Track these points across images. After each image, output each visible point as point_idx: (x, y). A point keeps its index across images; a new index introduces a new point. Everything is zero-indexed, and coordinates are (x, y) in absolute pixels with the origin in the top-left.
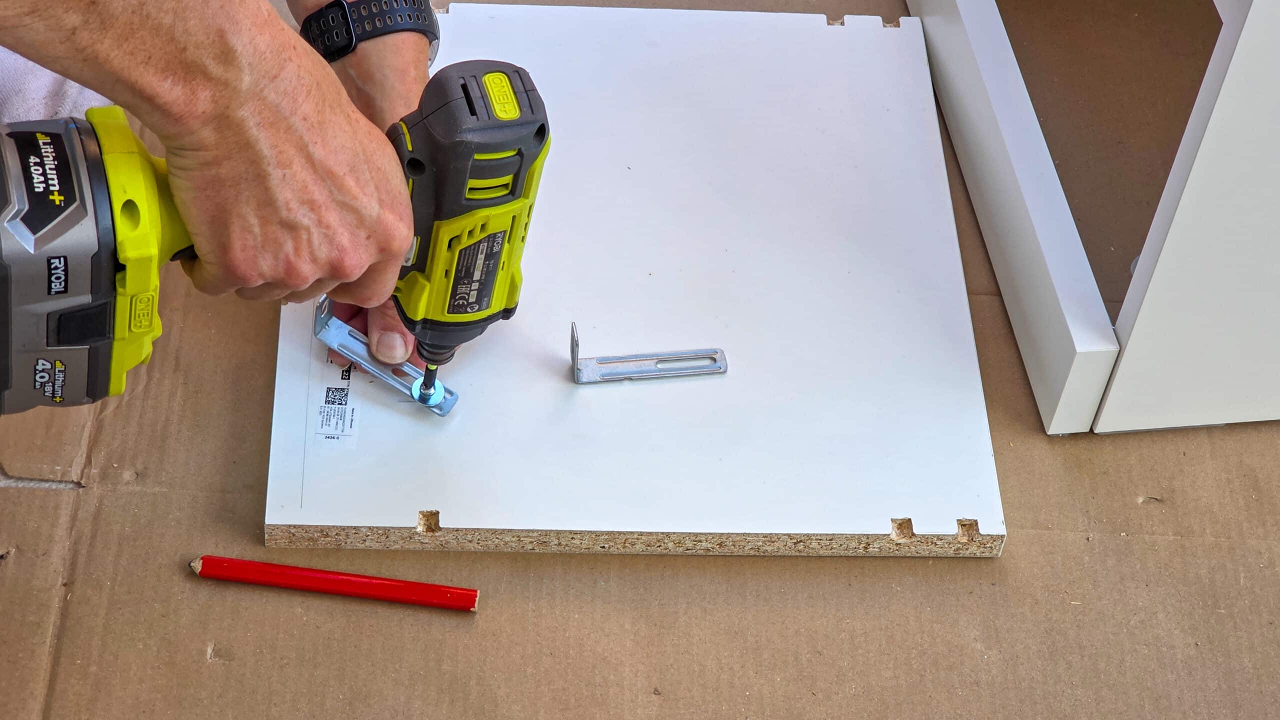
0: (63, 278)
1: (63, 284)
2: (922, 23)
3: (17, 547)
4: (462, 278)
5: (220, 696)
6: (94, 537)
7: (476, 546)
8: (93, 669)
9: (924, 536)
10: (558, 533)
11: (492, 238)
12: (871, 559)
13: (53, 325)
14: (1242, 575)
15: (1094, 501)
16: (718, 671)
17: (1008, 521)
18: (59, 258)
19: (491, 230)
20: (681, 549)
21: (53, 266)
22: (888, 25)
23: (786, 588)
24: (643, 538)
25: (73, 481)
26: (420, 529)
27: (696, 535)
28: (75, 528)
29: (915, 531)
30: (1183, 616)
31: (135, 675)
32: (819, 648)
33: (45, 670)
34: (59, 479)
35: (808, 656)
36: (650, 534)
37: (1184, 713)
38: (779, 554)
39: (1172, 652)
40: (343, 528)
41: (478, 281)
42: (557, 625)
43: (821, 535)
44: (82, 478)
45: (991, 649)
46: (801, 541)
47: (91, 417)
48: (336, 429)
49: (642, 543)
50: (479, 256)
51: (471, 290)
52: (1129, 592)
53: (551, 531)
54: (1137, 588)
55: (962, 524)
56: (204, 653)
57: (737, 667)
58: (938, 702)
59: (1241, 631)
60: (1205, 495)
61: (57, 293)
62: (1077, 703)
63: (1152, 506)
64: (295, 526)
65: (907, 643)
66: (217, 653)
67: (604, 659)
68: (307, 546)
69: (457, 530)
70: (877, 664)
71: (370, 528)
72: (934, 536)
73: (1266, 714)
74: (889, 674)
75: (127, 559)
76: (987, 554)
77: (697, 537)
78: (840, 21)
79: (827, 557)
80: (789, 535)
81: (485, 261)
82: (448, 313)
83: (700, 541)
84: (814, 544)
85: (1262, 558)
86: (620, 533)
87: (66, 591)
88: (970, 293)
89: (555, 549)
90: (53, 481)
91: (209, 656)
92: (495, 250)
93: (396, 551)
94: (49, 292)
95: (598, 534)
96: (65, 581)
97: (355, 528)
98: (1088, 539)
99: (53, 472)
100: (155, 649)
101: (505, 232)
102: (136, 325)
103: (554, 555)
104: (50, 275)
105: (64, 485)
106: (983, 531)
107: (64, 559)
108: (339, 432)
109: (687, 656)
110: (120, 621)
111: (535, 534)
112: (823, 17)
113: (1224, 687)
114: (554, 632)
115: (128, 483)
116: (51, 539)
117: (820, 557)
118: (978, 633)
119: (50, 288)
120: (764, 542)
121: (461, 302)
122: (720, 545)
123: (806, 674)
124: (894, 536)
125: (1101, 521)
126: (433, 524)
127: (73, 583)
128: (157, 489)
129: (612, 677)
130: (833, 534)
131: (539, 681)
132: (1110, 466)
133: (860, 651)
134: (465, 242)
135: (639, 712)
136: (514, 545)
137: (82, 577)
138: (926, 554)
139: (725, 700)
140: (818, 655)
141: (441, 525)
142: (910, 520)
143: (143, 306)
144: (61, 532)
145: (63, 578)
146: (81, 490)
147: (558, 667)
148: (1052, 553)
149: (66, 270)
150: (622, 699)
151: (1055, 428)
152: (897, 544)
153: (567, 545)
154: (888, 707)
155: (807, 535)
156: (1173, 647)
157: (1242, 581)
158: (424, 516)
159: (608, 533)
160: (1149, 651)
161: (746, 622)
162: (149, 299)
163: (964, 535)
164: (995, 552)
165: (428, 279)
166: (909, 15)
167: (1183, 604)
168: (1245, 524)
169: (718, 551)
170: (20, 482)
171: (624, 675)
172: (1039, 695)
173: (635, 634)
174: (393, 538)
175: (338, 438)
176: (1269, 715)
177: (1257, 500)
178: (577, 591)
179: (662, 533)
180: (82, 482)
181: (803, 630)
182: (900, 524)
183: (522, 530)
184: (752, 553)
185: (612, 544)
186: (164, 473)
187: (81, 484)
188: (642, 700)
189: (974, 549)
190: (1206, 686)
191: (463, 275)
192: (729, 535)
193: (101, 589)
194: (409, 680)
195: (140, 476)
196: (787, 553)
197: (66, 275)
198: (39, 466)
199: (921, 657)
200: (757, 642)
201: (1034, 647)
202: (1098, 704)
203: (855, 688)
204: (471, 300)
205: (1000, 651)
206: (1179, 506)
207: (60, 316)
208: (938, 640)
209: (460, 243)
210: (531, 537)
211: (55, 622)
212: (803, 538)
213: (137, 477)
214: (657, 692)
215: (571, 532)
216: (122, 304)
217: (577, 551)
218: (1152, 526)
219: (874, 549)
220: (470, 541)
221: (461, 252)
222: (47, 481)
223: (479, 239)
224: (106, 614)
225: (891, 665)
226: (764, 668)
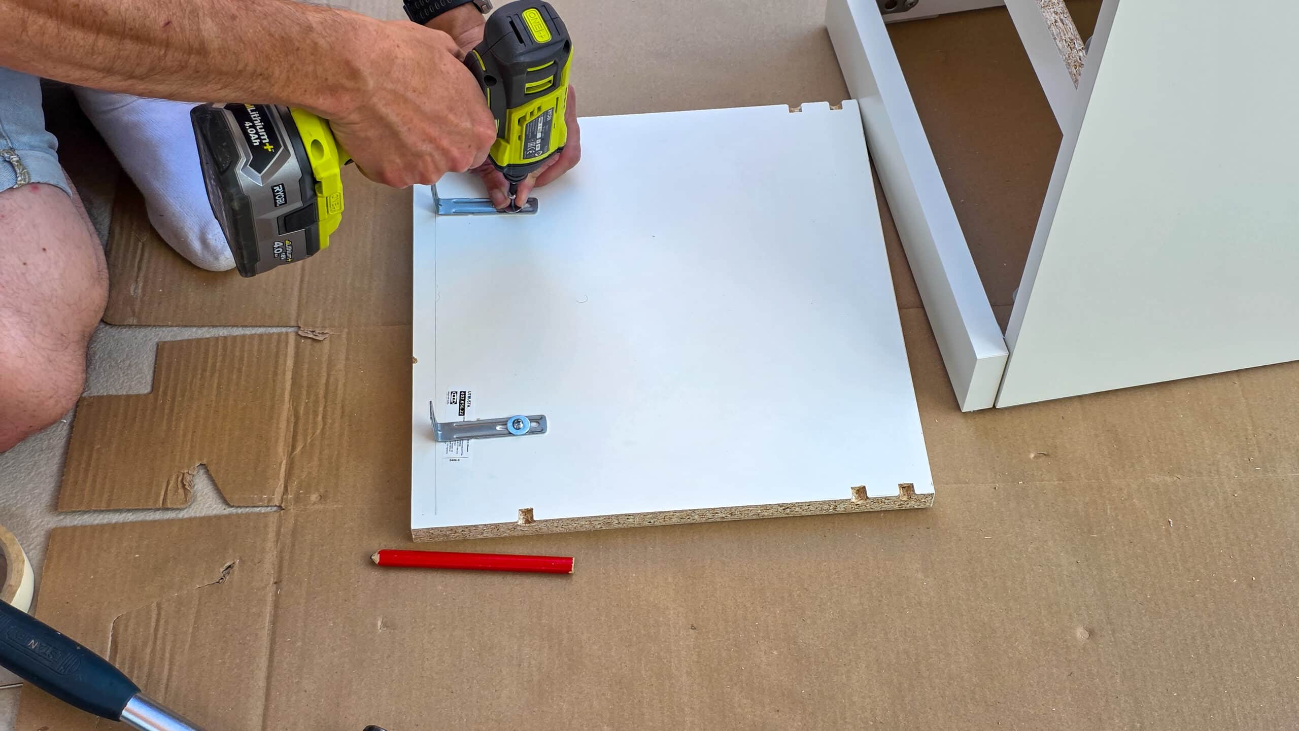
0: (283, 196)
1: (283, 199)
2: (859, 104)
3: (240, 558)
4: (529, 139)
5: (389, 657)
6: (293, 545)
7: (561, 529)
8: (299, 644)
9: (875, 498)
10: (617, 516)
11: (547, 112)
12: (839, 515)
13: (281, 223)
14: (1109, 507)
15: (998, 459)
16: (735, 608)
17: (936, 481)
18: (278, 185)
19: (543, 110)
20: (704, 519)
21: (276, 191)
22: (833, 107)
23: (780, 542)
24: (677, 514)
25: (276, 506)
26: (521, 522)
27: (714, 509)
28: (279, 541)
29: (869, 495)
30: (1067, 541)
31: (329, 645)
32: (806, 586)
33: (266, 647)
34: (266, 505)
35: (798, 592)
36: (682, 511)
37: (1070, 615)
38: (774, 517)
39: (1060, 569)
40: (467, 527)
41: (540, 138)
42: (620, 583)
43: (801, 503)
44: (282, 503)
45: (928, 577)
46: (788, 508)
47: (286, 456)
48: (457, 453)
49: (676, 517)
50: (539, 125)
51: (536, 144)
52: (1026, 526)
53: (612, 515)
54: (1031, 523)
55: (902, 487)
56: (375, 625)
57: (748, 605)
58: (893, 620)
59: (1109, 550)
60: (1079, 448)
61: (280, 205)
62: (992, 613)
63: (1041, 460)
64: (432, 529)
65: (869, 578)
66: (385, 625)
67: (655, 606)
68: (443, 540)
69: (547, 521)
70: (848, 594)
71: (485, 525)
72: (883, 498)
73: (1130, 612)
74: (856, 601)
75: (318, 561)
76: (922, 506)
77: (714, 511)
78: (799, 108)
79: (807, 516)
80: (779, 505)
81: (543, 126)
82: (523, 159)
83: (717, 513)
84: (798, 509)
85: (1123, 493)
86: (660, 513)
87: (277, 588)
88: (900, 308)
89: (617, 526)
90: (262, 506)
91: (379, 627)
92: (548, 119)
93: (505, 537)
94: (276, 206)
95: (645, 514)
96: (275, 580)
97: (474, 526)
98: (995, 488)
99: (261, 500)
100: (341, 625)
101: (553, 108)
102: (331, 210)
103: (616, 530)
104: (275, 196)
105: (270, 508)
106: (917, 492)
107: (274, 564)
108: (459, 455)
109: (713, 599)
110: (316, 607)
111: (601, 519)
112: (786, 106)
113: (1098, 593)
114: (619, 588)
115: (315, 503)
116: (263, 550)
117: (803, 516)
118: (918, 566)
119: (276, 203)
120: (761, 510)
121: (531, 152)
122: (731, 514)
123: (797, 606)
124: (854, 500)
125: (1004, 474)
126: (529, 517)
127: (281, 581)
128: (335, 506)
129: (661, 619)
130: (810, 502)
131: (610, 626)
132: (1009, 432)
133: (835, 586)
134: (529, 119)
135: (681, 643)
136: (587, 526)
137: (287, 577)
138: (879, 509)
139: (741, 630)
140: (805, 591)
141: (535, 518)
142: (864, 487)
143: (334, 199)
144: (270, 544)
145: (274, 578)
146: (282, 512)
147: (623, 614)
148: (969, 501)
149: (284, 192)
150: (670, 635)
151: (969, 406)
152: (857, 505)
153: (624, 523)
154: (857, 626)
155: (792, 504)
156: (1060, 566)
157: (1109, 512)
158: (523, 512)
159: (652, 513)
160: (1043, 570)
161: (753, 570)
162: (337, 196)
163: (904, 495)
164: (928, 504)
165: (508, 141)
166: (850, 99)
167: (1066, 532)
168: (1110, 468)
169: (730, 518)
170: (239, 509)
171: (670, 616)
172: (964, 610)
173: (675, 585)
174: (502, 530)
175: (459, 460)
176: (1132, 612)
177: (1118, 449)
178: (633, 556)
179: (690, 510)
180: (283, 505)
181: (793, 573)
182: (858, 490)
183: (592, 517)
184: (754, 517)
185: (655, 520)
186: (339, 494)
187: (282, 507)
188: (683, 634)
189: (912, 504)
190: (1085, 593)
191: (530, 136)
192: (737, 508)
193: (301, 584)
194: (519, 633)
195: (322, 498)
196: (779, 516)
197: (285, 194)
198: (252, 496)
199: (878, 587)
200: (761, 584)
201: (959, 573)
202: (1007, 613)
203: (833, 614)
204: (537, 150)
205: (935, 578)
206: (1060, 458)
207: (285, 217)
208: (891, 573)
209: (525, 120)
210: (599, 521)
211: (271, 612)
212: (789, 506)
213: (321, 499)
214: (693, 628)
215: (626, 515)
216: (321, 201)
217: (633, 526)
218: (1041, 475)
219: (841, 509)
220: (557, 527)
221: (527, 125)
222: (258, 507)
223: (537, 116)
224: (306, 603)
225: (858, 595)
226: (767, 603)
